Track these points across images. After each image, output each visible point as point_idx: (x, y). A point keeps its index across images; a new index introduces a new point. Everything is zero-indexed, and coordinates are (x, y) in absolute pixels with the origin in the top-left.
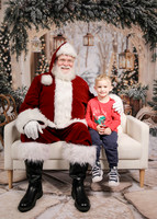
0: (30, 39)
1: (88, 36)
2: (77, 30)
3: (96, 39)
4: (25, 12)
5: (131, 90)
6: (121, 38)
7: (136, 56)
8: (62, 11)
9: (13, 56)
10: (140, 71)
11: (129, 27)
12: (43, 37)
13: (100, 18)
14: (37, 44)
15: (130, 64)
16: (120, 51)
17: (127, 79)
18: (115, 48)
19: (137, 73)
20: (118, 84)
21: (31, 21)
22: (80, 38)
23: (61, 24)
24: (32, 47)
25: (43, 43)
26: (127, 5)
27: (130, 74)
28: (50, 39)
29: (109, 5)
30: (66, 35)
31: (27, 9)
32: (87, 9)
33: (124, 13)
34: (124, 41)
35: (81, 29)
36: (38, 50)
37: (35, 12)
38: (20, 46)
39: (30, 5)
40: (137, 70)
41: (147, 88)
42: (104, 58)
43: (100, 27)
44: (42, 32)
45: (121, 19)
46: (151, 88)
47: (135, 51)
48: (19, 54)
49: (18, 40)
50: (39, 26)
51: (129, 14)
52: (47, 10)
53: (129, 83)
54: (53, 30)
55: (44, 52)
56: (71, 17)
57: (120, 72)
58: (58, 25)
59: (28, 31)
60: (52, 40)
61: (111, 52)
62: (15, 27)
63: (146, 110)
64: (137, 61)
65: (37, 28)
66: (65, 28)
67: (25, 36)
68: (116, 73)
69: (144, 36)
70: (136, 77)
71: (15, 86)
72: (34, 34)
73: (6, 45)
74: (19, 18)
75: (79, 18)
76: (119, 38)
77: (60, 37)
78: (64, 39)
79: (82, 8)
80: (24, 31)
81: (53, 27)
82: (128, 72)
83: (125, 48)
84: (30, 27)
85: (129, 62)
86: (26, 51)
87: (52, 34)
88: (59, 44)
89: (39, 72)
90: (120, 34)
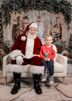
0: (12, 18)
1: (39, 17)
2: (34, 14)
3: (43, 19)
4: (10, 6)
5: (58, 43)
6: (54, 19)
7: (61, 27)
8: (27, 6)
9: (4, 26)
11: (58, 14)
12: (18, 17)
13: (44, 9)
15: (58, 31)
16: (53, 24)
17: (57, 37)
18: (51, 23)
19: (61, 35)
21: (13, 10)
22: (35, 18)
23: (27, 11)
24: (13, 22)
25: (18, 20)
26: (57, 4)
28: (21, 18)
29: (49, 3)
30: (29, 17)
31: (11, 5)
32: (39, 5)
33: (56, 7)
35: (36, 14)
36: (16, 23)
37: (15, 6)
38: (7, 21)
39: (13, 2)
40: (61, 33)
41: (65, 42)
42: (46, 27)
43: (45, 14)
44: (18, 15)
45: (54, 10)
46: (67, 42)
47: (60, 25)
48: (7, 25)
49: (6, 19)
50: (17, 12)
51: (58, 8)
52: (20, 5)
53: (57, 40)
54: (23, 14)
55: (18, 24)
56: (31, 9)
57: (53, 34)
58: (25, 12)
59: (11, 14)
60: (22, 19)
61: (50, 25)
62: (5, 12)
63: (65, 52)
64: (61, 29)
65: (15, 13)
66: (28, 13)
67: (10, 17)
68: (51, 35)
69: (64, 18)
71: (5, 40)
72: (14, 16)
73: (1, 21)
74: (7, 8)
75: (35, 9)
76: (53, 19)
77: (26, 18)
78: (28, 18)
79: (37, 4)
80: (10, 14)
81: (23, 13)
82: (57, 35)
83: (56, 23)
84: (12, 13)
85: (57, 30)
86: (10, 24)
87: (22, 16)
88: (26, 21)
89: (16, 34)
90: (53, 17)
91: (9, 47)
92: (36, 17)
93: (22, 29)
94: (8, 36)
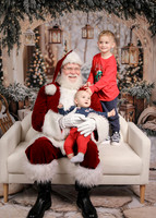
0: (23, 31)
1: (87, 27)
2: (75, 21)
3: (96, 31)
5: (135, 89)
6: (124, 30)
7: (141, 50)
10: (145, 67)
11: (134, 17)
12: (38, 29)
13: (100, 7)
14: (30, 37)
15: (133, 59)
16: (122, 44)
17: (130, 75)
19: (141, 69)
20: (121, 82)
21: (24, 11)
22: (78, 30)
23: (57, 14)
24: (26, 41)
25: (37, 35)
27: (134, 71)
28: (44, 32)
30: (63, 27)
33: (128, 2)
34: (128, 33)
35: (80, 20)
36: (32, 43)
37: (28, 1)
38: (11, 39)
40: (141, 66)
41: (152, 86)
43: (101, 18)
44: (36, 23)
45: (125, 8)
47: (140, 44)
48: (11, 47)
49: (9, 32)
50: (33, 17)
51: (134, 4)
53: (132, 81)
54: (48, 22)
55: (38, 46)
56: (68, 7)
57: (122, 68)
58: (54, 16)
59: (21, 22)
60: (47, 32)
62: (7, 18)
63: (151, 110)
64: (141, 56)
65: (31, 19)
66: (61, 18)
67: (18, 28)
68: (118, 69)
69: (150, 28)
70: (140, 74)
71: (6, 83)
72: (27, 26)
74: (11, 7)
75: (77, 8)
76: (122, 30)
77: (56, 29)
78: (61, 31)
80: (16, 22)
81: (48, 18)
82: (131, 69)
83: (128, 41)
84: (22, 18)
85: (132, 57)
86: (19, 44)
87: (47, 25)
88: (56, 37)
89: (34, 68)
90: (123, 25)
91: (16, 99)
92: (80, 28)
93: (47, 56)
94: (15, 72)
